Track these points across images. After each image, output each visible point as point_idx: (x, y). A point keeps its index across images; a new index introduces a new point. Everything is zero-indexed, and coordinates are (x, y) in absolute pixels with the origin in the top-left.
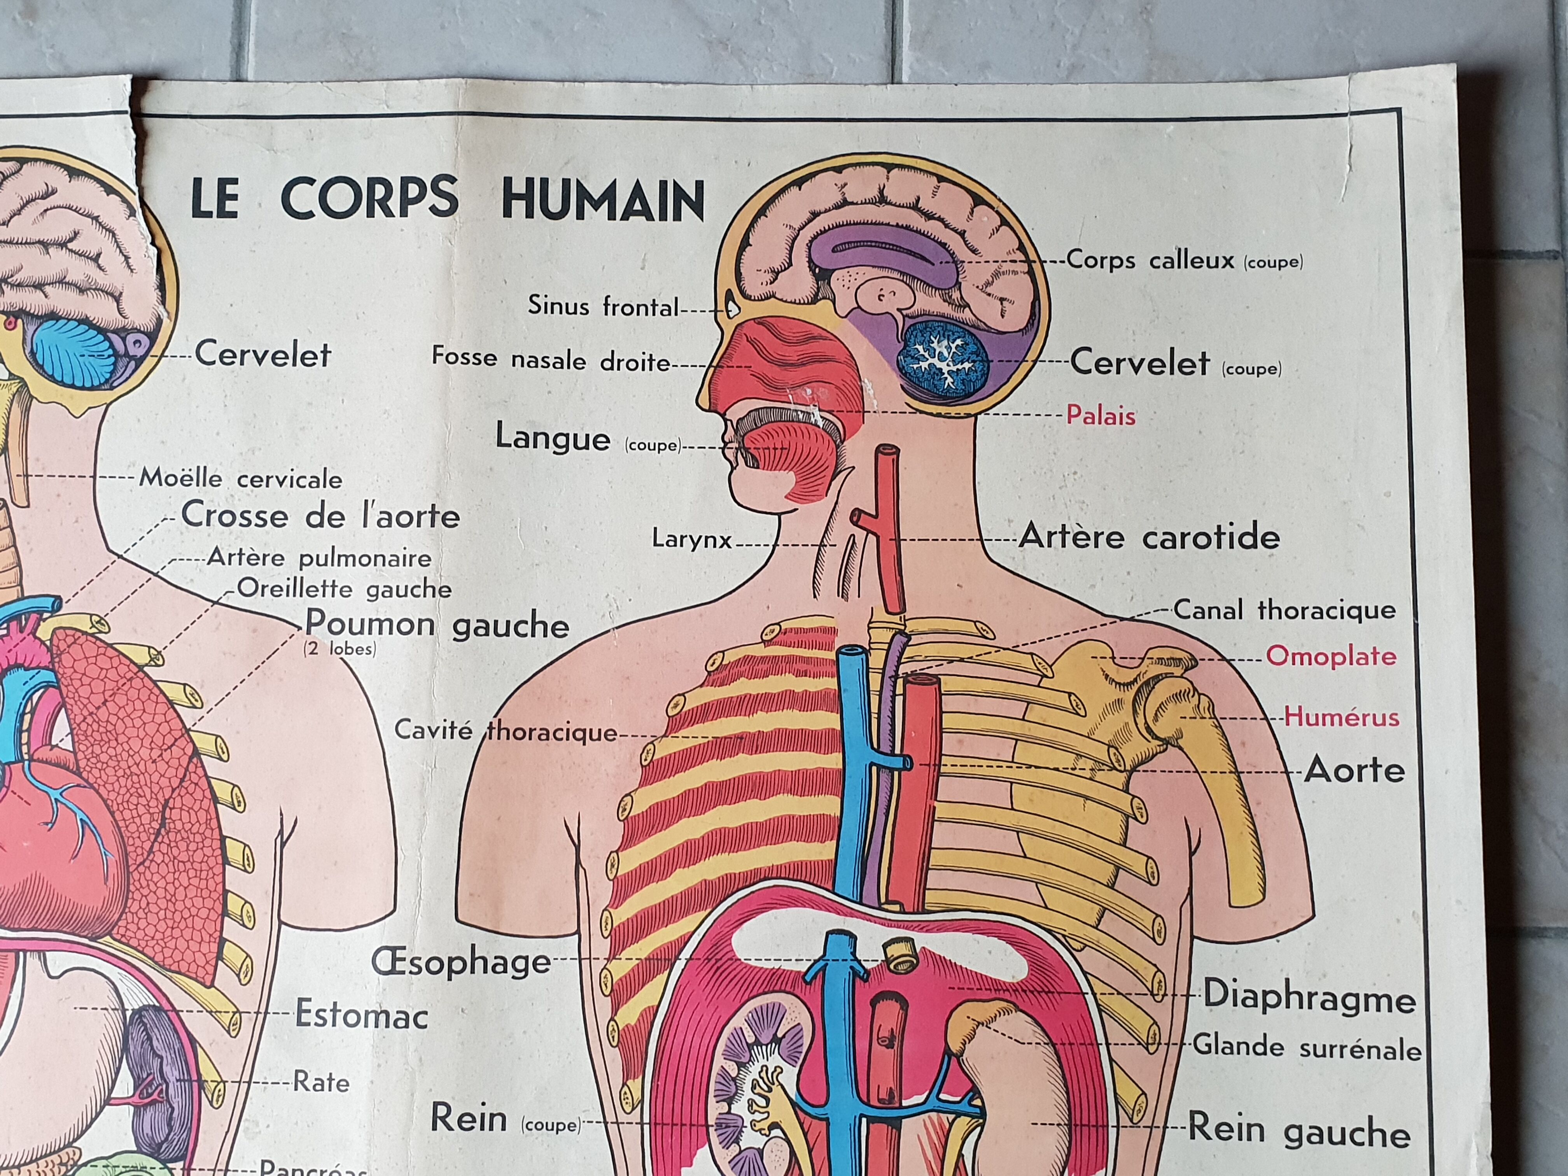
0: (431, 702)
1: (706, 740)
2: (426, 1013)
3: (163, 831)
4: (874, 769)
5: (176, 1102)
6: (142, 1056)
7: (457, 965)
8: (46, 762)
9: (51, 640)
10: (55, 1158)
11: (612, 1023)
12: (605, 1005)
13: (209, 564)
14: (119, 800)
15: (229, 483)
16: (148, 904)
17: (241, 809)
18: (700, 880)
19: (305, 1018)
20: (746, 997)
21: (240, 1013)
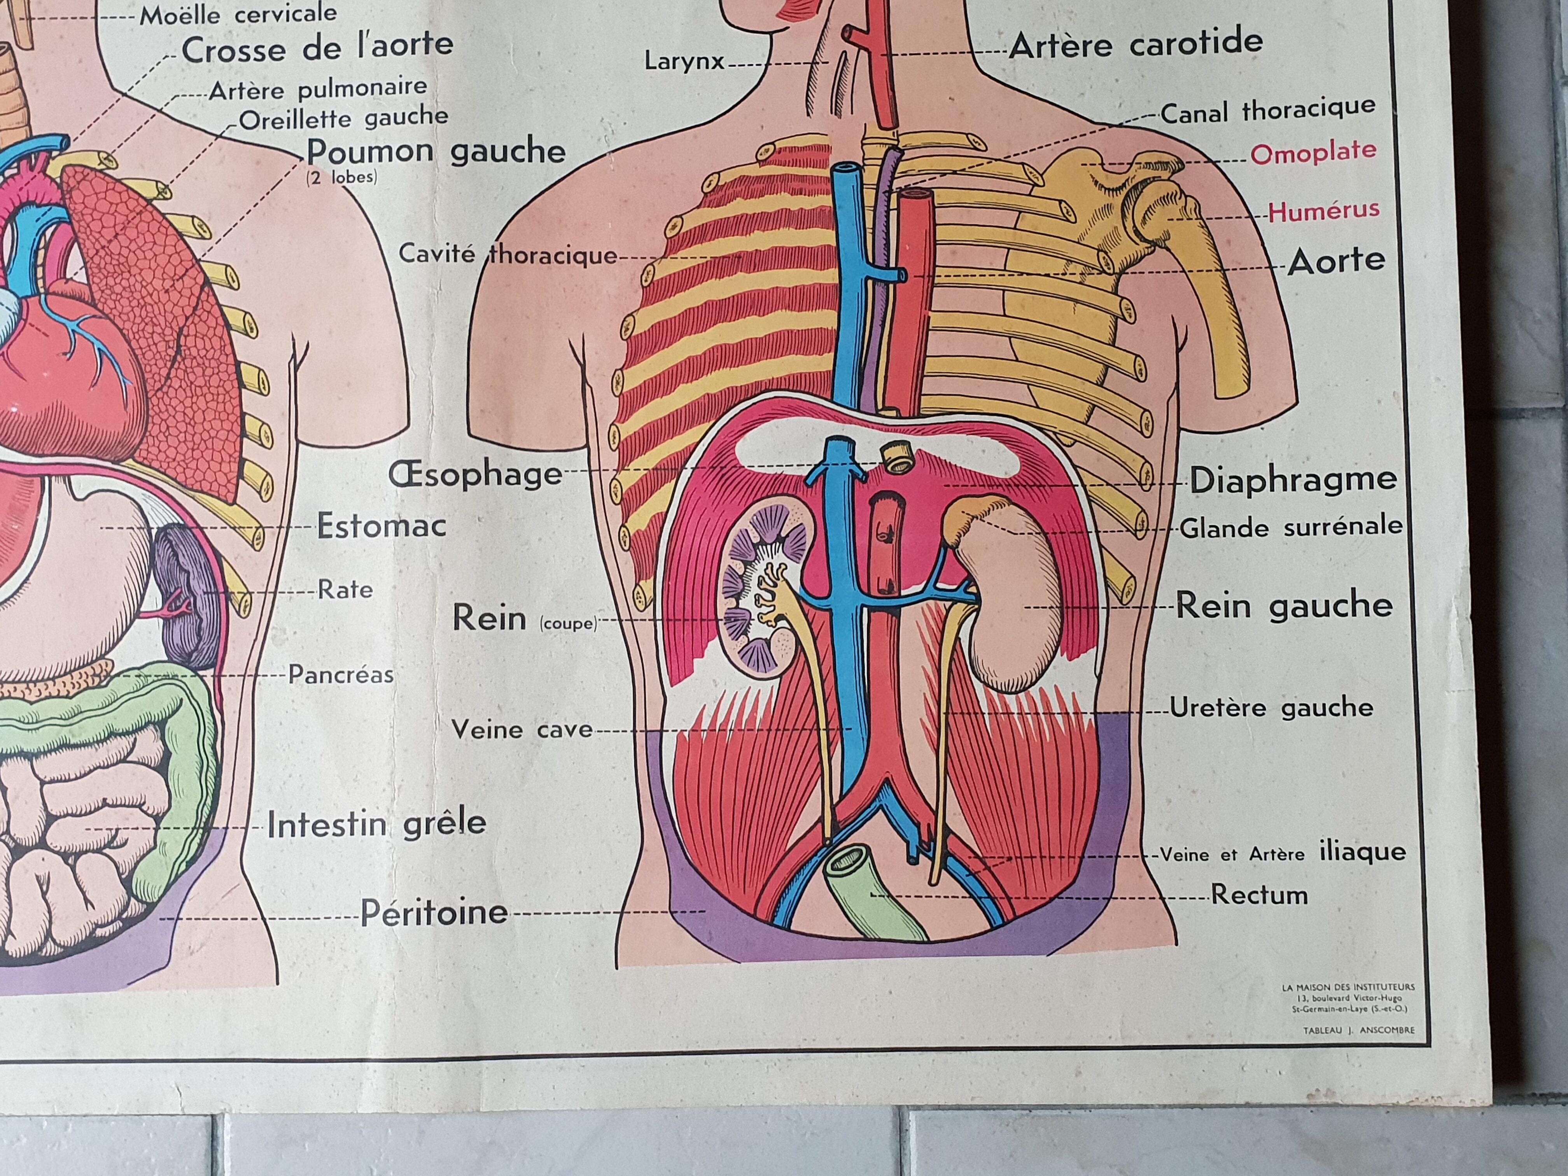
0: (433, 227)
1: (704, 260)
2: (444, 521)
3: (179, 358)
4: (870, 282)
5: (204, 613)
6: (169, 570)
7: (472, 477)
8: (62, 295)
9: (61, 177)
10: (88, 669)
11: (623, 529)
12: (615, 513)
13: (211, 98)
14: (135, 329)
15: (227, 19)
16: (168, 427)
17: (253, 335)
18: (703, 393)
19: (326, 530)
20: (750, 500)
21: (263, 528)
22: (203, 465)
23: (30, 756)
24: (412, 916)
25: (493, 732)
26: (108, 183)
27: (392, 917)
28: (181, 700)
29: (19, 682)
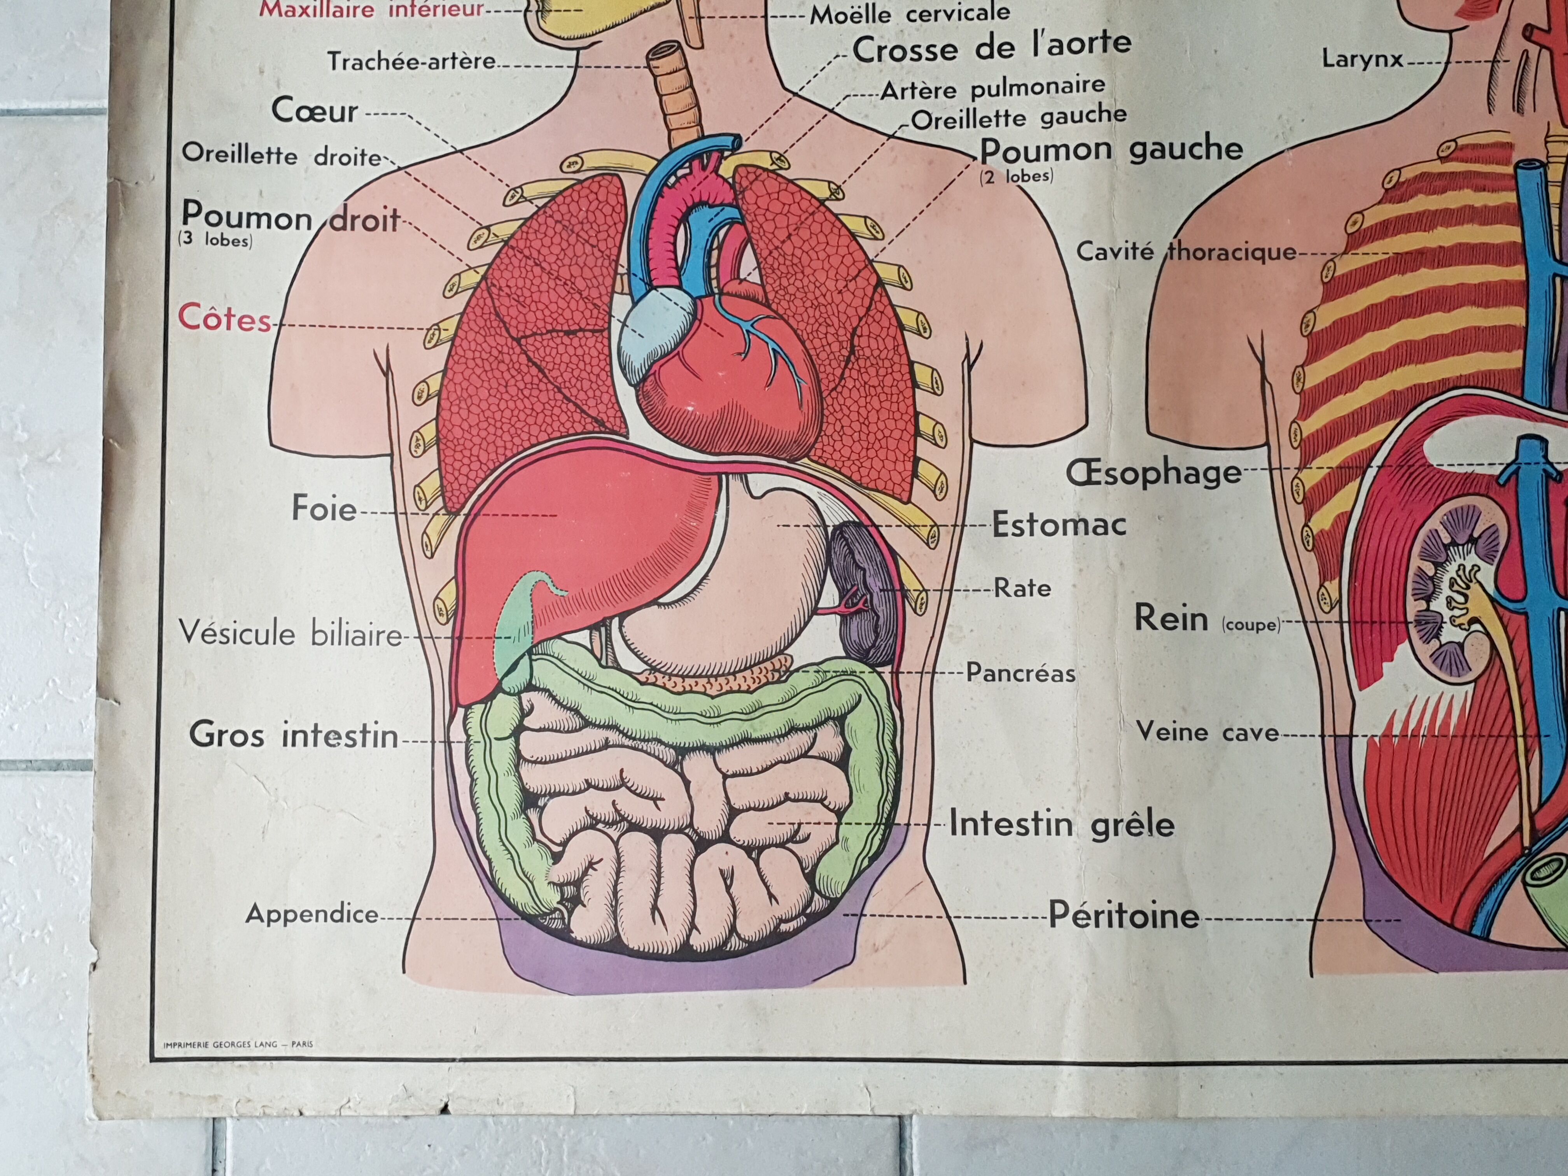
0: (1111, 223)
1: (1387, 256)
2: (1123, 520)
3: (853, 359)
4: (1558, 280)
5: (882, 610)
6: (845, 568)
7: (1151, 476)
8: (736, 295)
9: (733, 177)
10: (768, 665)
11: (1306, 529)
12: (1298, 513)
13: (882, 98)
14: (809, 330)
15: (898, 19)
17: (927, 335)
18: (1388, 391)
19: (1002, 529)
20: (1440, 500)
21: (938, 527)
22: (877, 464)
23: (712, 750)
24: (1103, 918)
25: (1178, 734)
26: (780, 183)
27: (1083, 919)
28: (860, 696)
29: (700, 676)
